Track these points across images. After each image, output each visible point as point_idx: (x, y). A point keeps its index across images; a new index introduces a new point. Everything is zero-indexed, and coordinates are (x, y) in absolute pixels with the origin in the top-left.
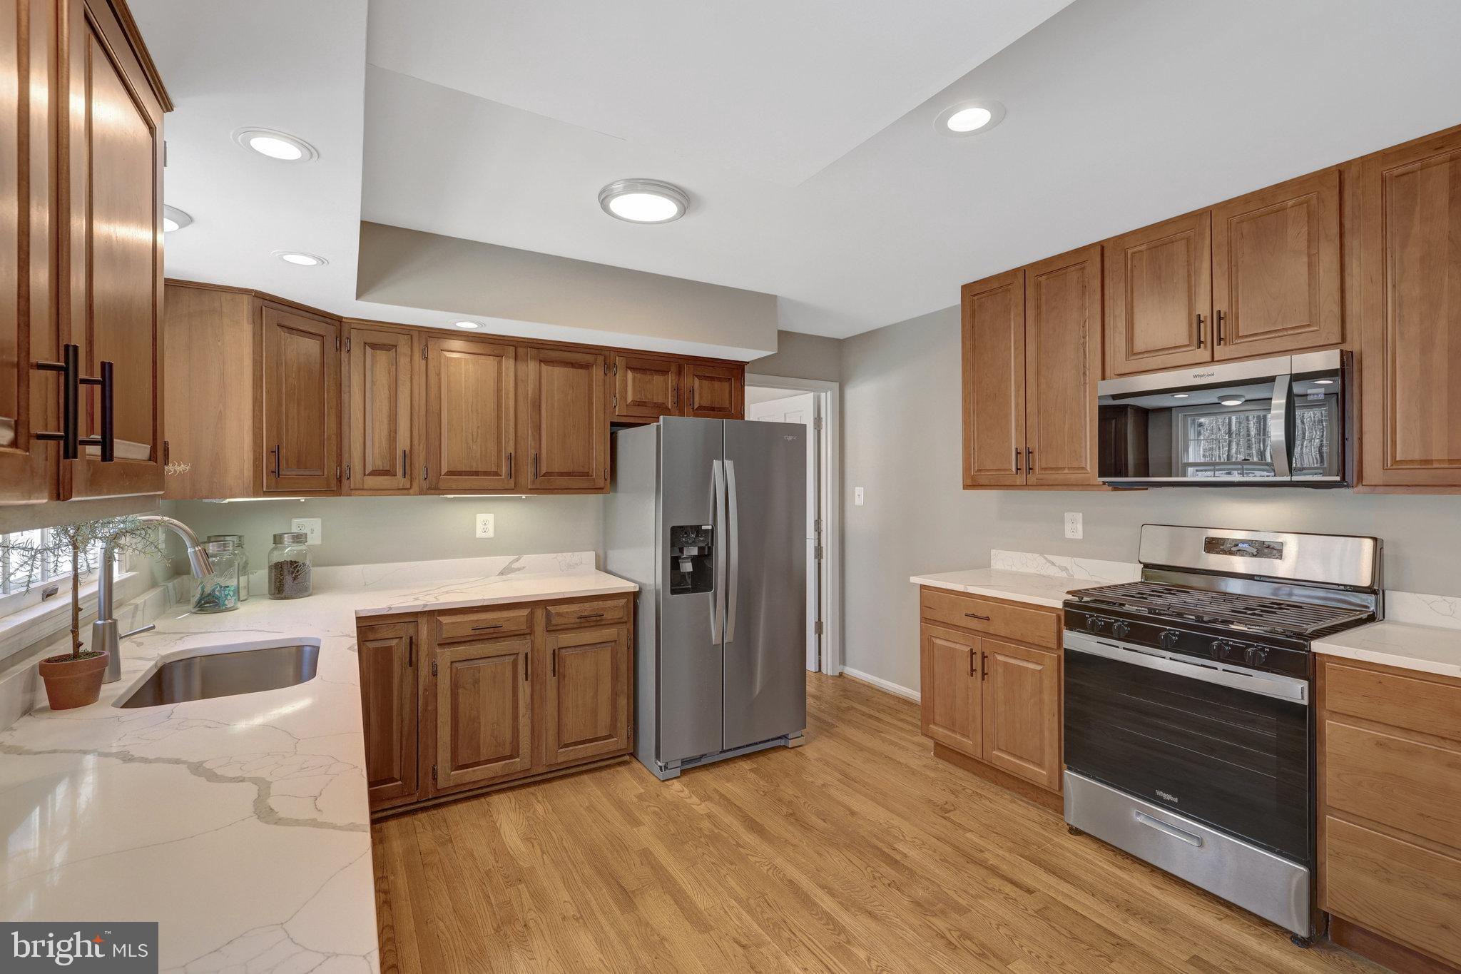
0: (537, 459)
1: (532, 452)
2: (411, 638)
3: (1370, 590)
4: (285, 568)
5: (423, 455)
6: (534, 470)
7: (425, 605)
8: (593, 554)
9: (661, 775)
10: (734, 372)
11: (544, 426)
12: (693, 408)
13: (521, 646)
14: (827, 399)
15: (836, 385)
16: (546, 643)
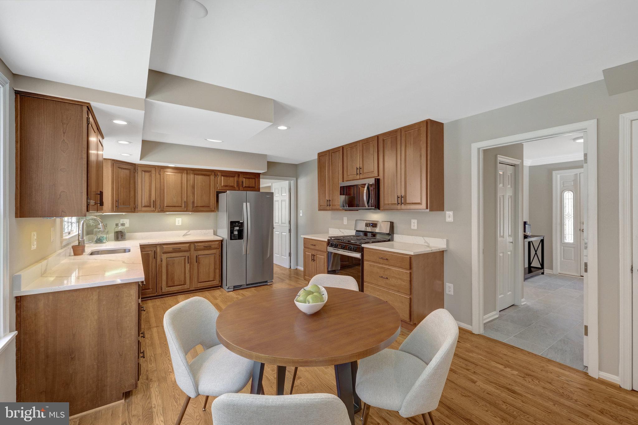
0: (193, 202)
1: (192, 201)
2: (155, 251)
3: (388, 234)
4: (119, 233)
5: (159, 201)
6: (192, 205)
7: (159, 242)
8: (213, 230)
9: (227, 290)
10: (257, 176)
11: (195, 193)
12: (243, 187)
13: (187, 254)
14: (292, 182)
15: (295, 179)
16: (194, 254)
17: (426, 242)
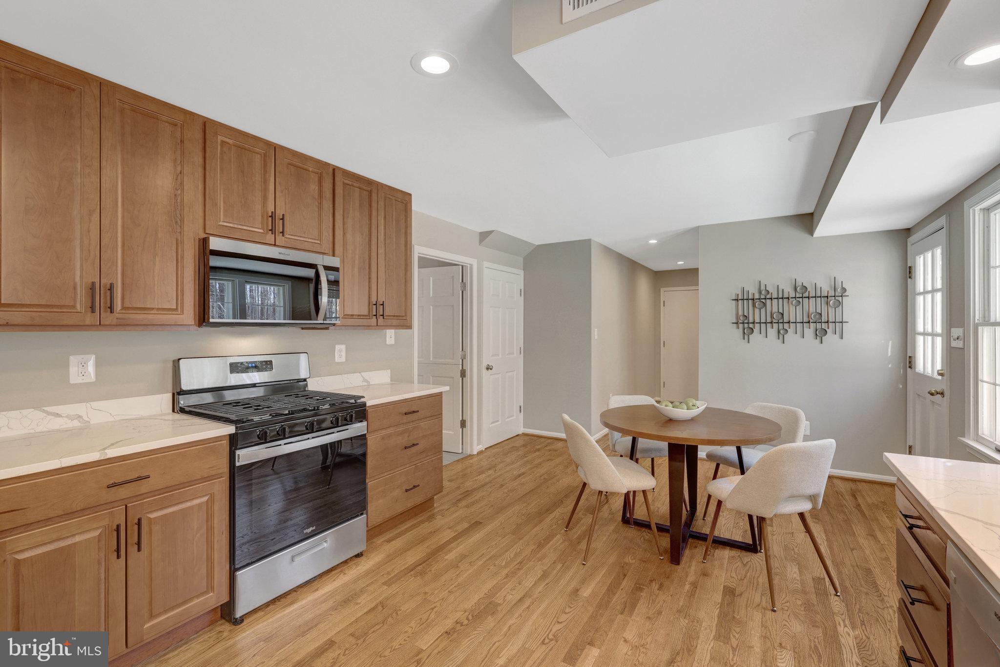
17: (365, 380)
